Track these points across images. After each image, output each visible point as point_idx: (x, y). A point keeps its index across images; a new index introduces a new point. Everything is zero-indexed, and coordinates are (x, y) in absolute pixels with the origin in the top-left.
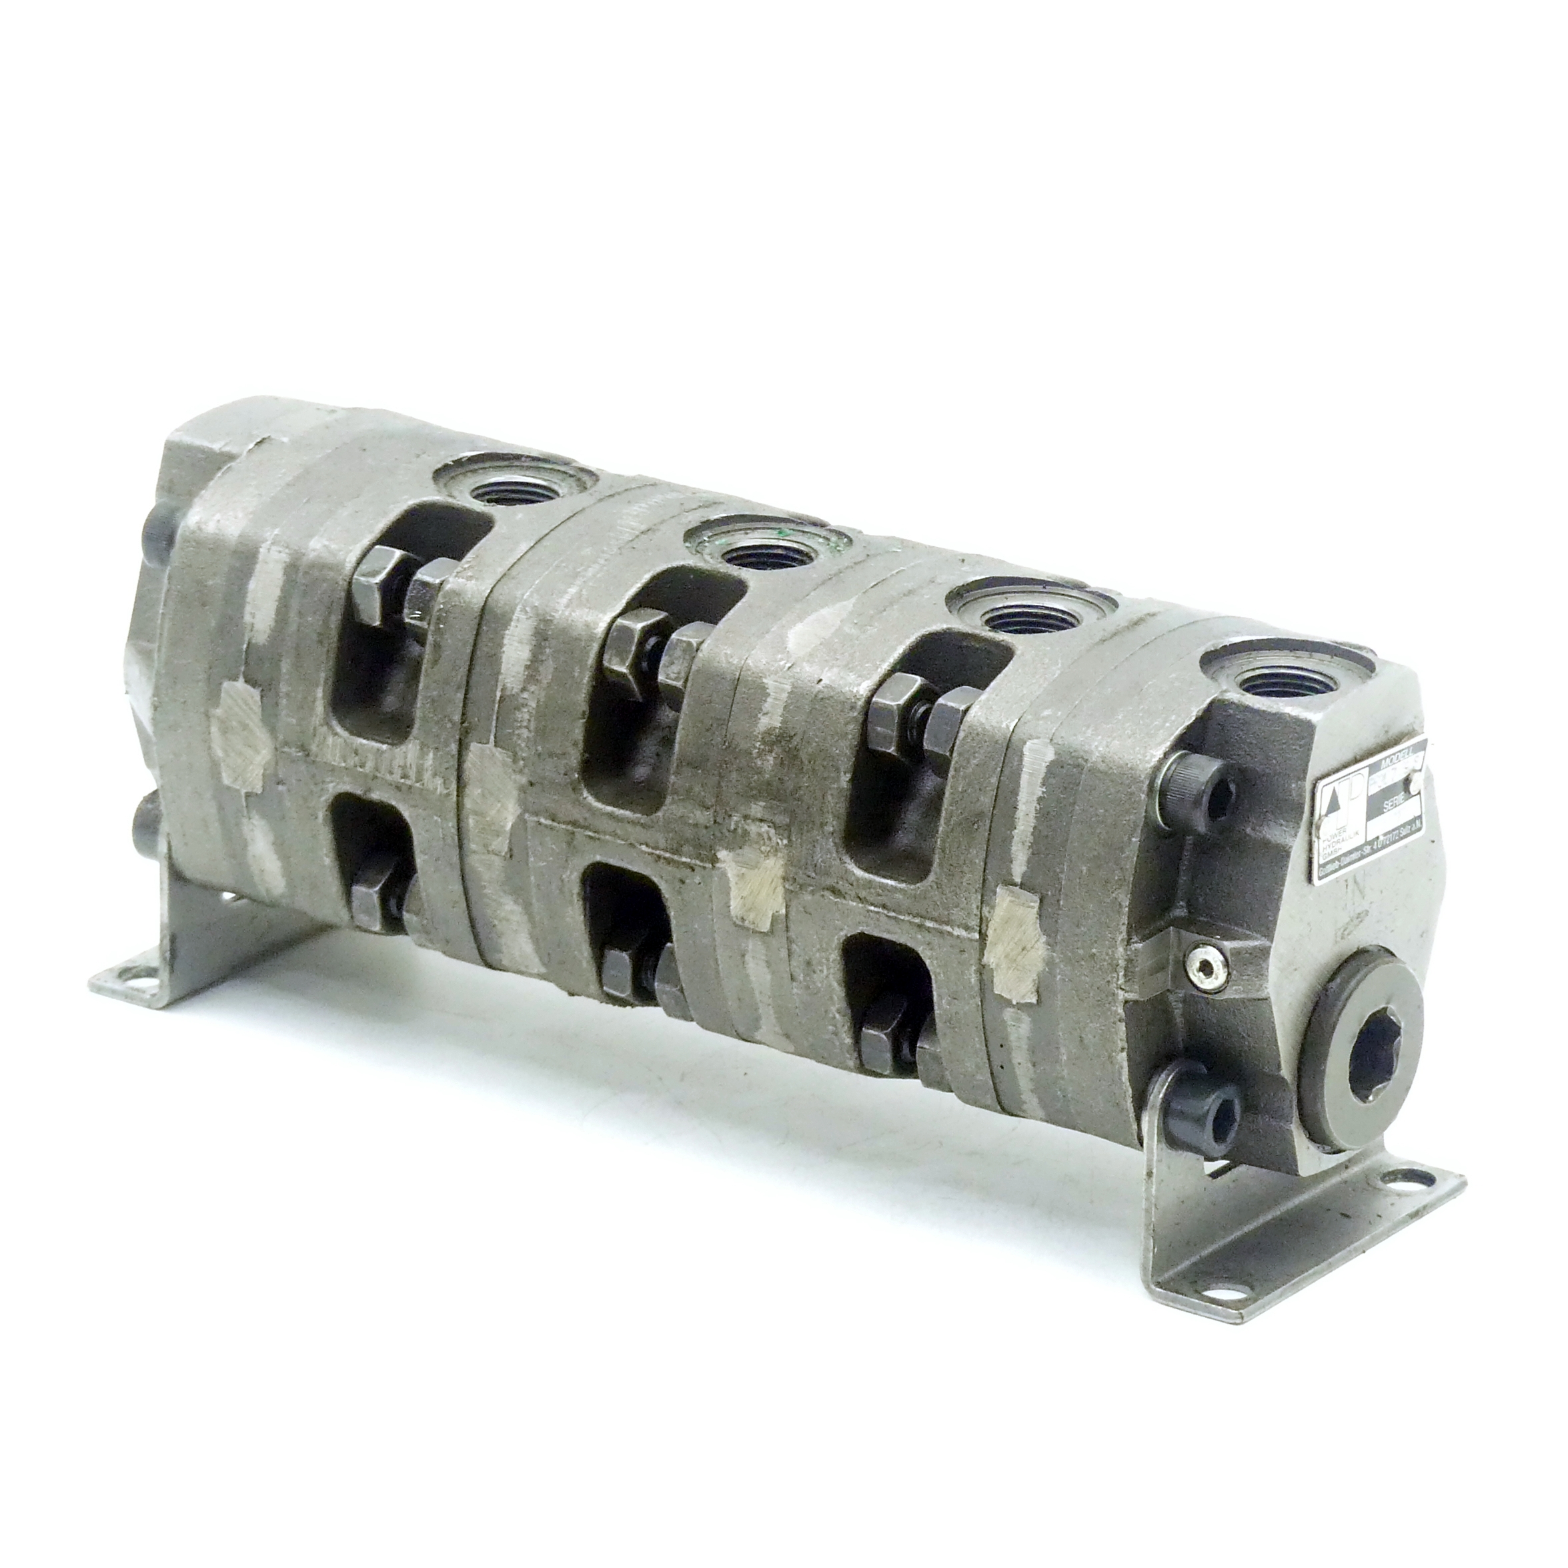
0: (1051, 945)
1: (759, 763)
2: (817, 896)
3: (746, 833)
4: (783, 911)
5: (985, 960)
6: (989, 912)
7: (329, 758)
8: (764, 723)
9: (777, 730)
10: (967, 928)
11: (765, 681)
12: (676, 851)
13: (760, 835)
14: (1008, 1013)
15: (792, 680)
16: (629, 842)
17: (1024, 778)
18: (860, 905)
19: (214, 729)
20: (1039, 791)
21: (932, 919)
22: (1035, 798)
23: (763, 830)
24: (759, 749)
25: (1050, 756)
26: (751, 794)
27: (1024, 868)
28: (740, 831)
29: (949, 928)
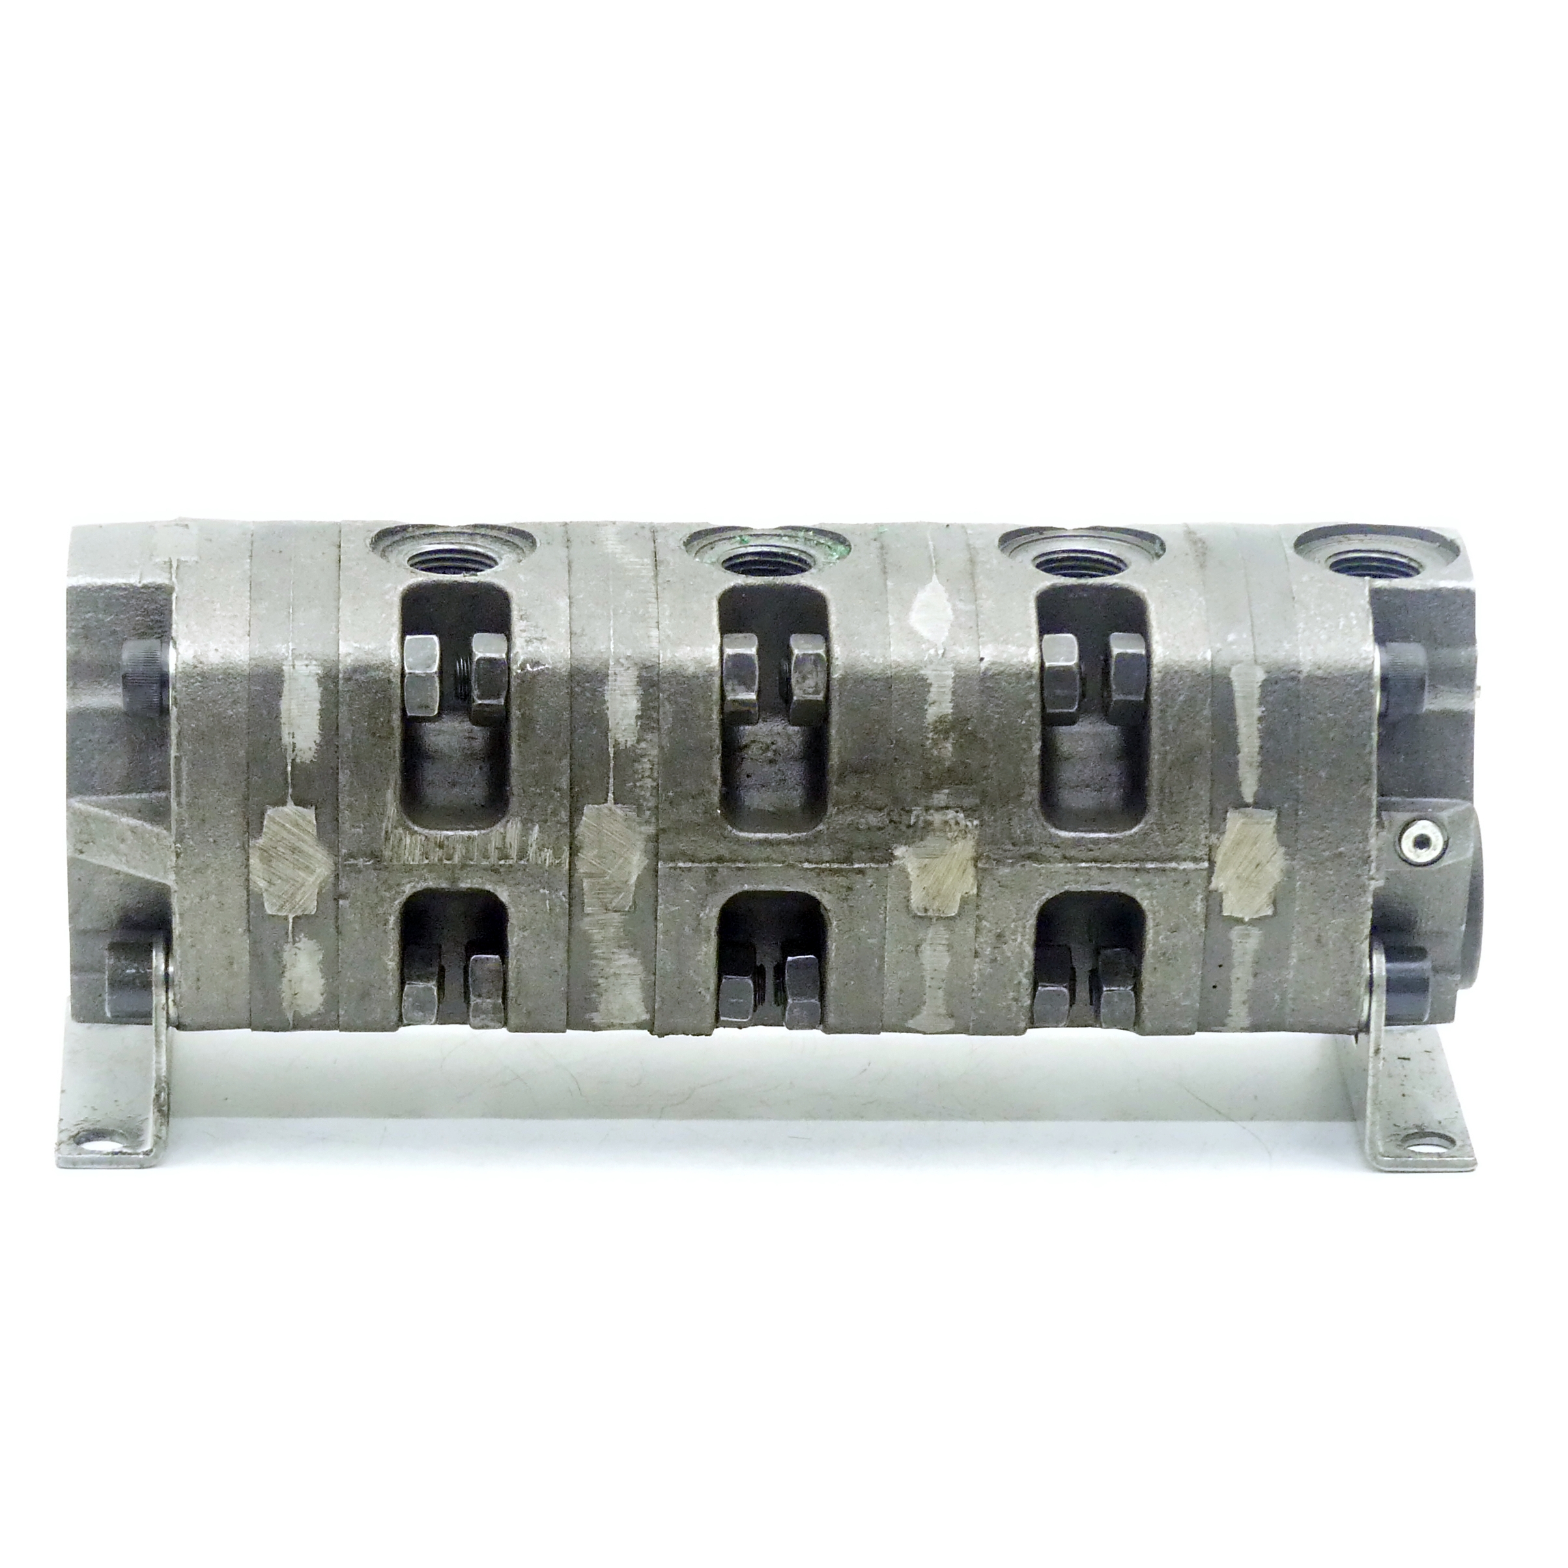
0: (1291, 855)
1: (935, 753)
2: (1018, 867)
3: (929, 824)
4: (975, 891)
5: (1213, 886)
6: (1218, 838)
7: (407, 858)
8: (932, 713)
9: (950, 717)
10: (1195, 860)
11: (922, 672)
12: (848, 860)
13: (946, 822)
14: (1236, 932)
15: (952, 665)
16: (787, 863)
17: (1239, 704)
18: (1069, 865)
19: (254, 861)
20: (1258, 712)
21: (1153, 860)
22: (1255, 718)
23: (950, 816)
24: (933, 739)
25: (1260, 676)
26: (930, 784)
27: (1255, 788)
28: (921, 824)
29: (1174, 865)
